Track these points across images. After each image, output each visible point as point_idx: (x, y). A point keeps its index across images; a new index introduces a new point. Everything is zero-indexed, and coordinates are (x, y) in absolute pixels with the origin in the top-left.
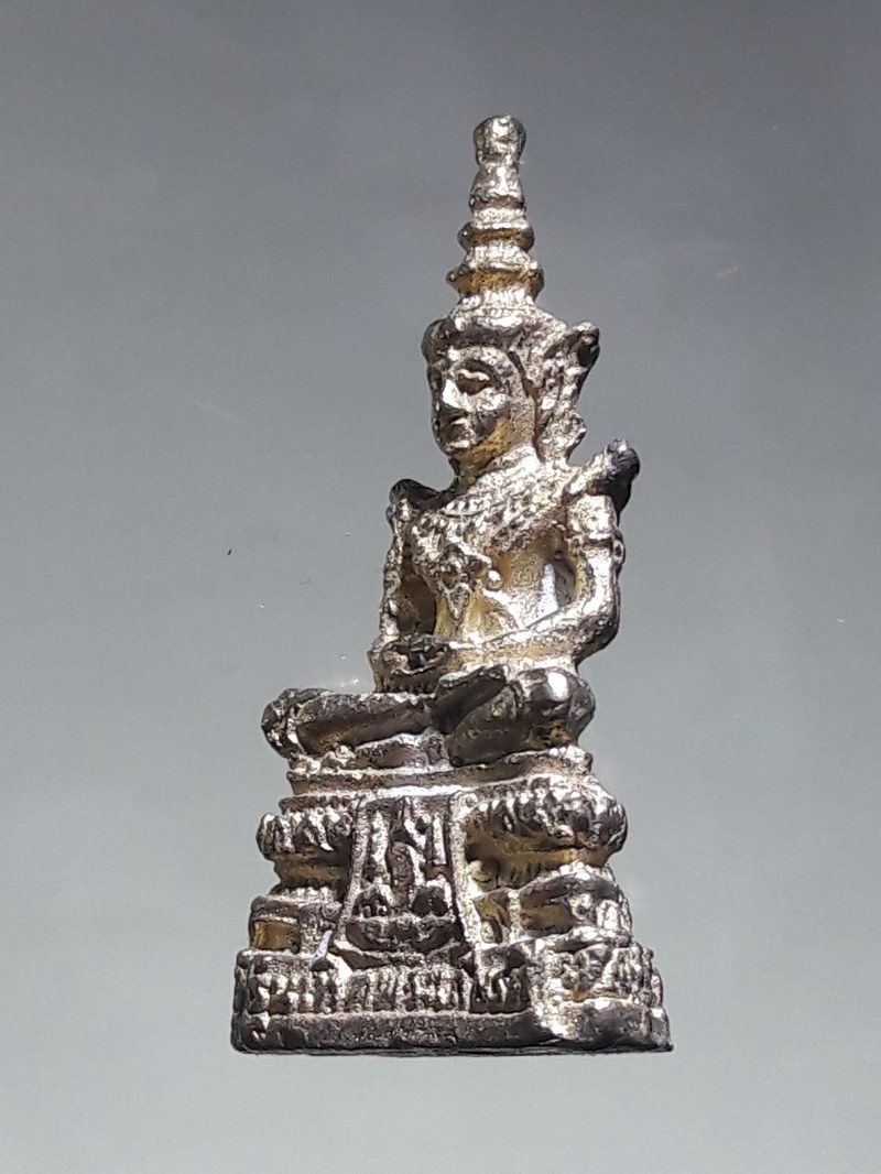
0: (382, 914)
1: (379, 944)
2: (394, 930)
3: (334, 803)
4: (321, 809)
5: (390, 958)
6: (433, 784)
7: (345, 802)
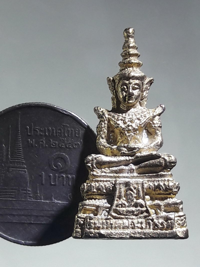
0: (124, 207)
1: (123, 214)
2: (128, 211)
3: (106, 181)
4: (103, 182)
5: (125, 217)
6: (133, 178)
7: (109, 181)
